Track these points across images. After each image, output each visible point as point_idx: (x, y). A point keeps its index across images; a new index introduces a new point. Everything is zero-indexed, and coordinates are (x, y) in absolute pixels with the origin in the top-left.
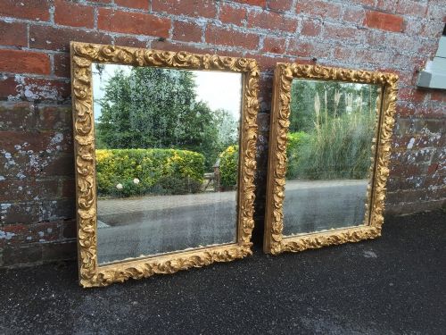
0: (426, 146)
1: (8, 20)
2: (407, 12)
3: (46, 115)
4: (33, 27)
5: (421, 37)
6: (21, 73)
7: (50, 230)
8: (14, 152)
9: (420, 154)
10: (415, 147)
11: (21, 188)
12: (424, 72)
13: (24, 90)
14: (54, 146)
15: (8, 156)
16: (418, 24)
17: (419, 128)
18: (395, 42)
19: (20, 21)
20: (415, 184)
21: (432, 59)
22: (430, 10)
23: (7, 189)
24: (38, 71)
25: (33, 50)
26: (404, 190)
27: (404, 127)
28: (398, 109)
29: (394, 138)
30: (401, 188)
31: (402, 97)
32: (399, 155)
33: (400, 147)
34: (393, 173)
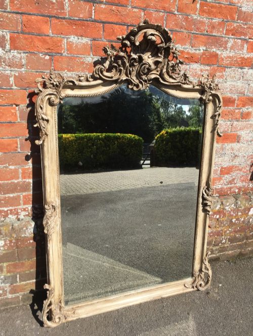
2: (239, 130)
18: (233, 150)
26: (250, 241)
27: (244, 202)
28: (240, 189)
29: (237, 210)
30: (247, 239)
31: (242, 181)
32: (242, 219)
33: (242, 214)
34: (239, 231)
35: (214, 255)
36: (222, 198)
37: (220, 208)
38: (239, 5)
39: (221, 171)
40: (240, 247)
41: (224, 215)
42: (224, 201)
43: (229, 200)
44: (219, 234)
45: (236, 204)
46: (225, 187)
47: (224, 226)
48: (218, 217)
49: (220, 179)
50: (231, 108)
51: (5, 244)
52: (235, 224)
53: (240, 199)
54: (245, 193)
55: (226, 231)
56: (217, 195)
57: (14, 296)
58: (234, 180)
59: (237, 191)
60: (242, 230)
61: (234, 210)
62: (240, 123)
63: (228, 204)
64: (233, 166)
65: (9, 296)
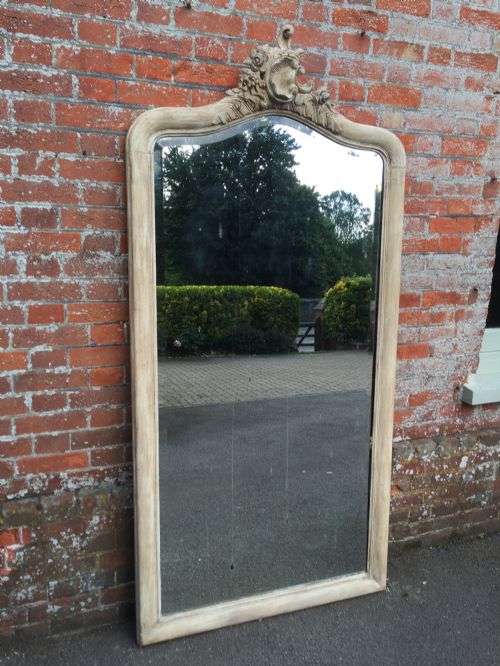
0: (485, 461)
1: (55, 433)
2: (432, 337)
3: (85, 504)
4: (74, 435)
5: (454, 356)
6: (64, 471)
7: (90, 600)
8: (59, 538)
9: (477, 471)
10: (469, 464)
11: (65, 567)
12: (465, 388)
13: (67, 483)
14: (92, 528)
15: (55, 542)
16: (449, 344)
17: (470, 445)
18: (424, 367)
19: (64, 432)
20: (479, 503)
21: (474, 372)
22: (460, 329)
23: (54, 569)
24: (78, 466)
25: (74, 451)
26: (467, 511)
27: (450, 448)
28: (442, 427)
29: (439, 461)
30: (462, 509)
31: (445, 415)
32: (451, 476)
33: (450, 468)
34: (447, 495)
35: (412, 538)
36: (416, 442)
37: (414, 457)
38: (412, 175)
39: (410, 401)
40: (453, 522)
41: (422, 469)
42: (419, 447)
43: (426, 445)
44: (416, 500)
45: (438, 451)
46: (419, 425)
47: (423, 486)
48: (412, 472)
49: (409, 413)
50: (416, 308)
51: (101, 522)
52: (440, 483)
53: (443, 443)
54: (451, 434)
55: (426, 497)
56: (408, 438)
57: (108, 607)
58: (430, 413)
59: (437, 430)
60: (452, 493)
61: (435, 461)
62: (431, 329)
63: (425, 452)
64: (427, 392)
65: (102, 607)
